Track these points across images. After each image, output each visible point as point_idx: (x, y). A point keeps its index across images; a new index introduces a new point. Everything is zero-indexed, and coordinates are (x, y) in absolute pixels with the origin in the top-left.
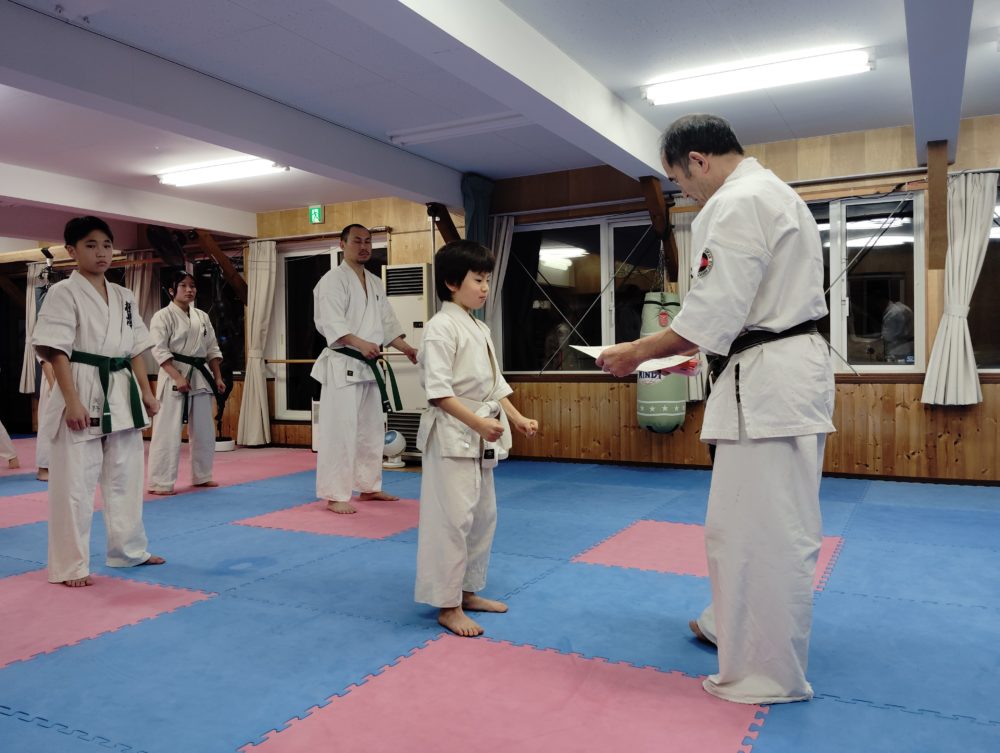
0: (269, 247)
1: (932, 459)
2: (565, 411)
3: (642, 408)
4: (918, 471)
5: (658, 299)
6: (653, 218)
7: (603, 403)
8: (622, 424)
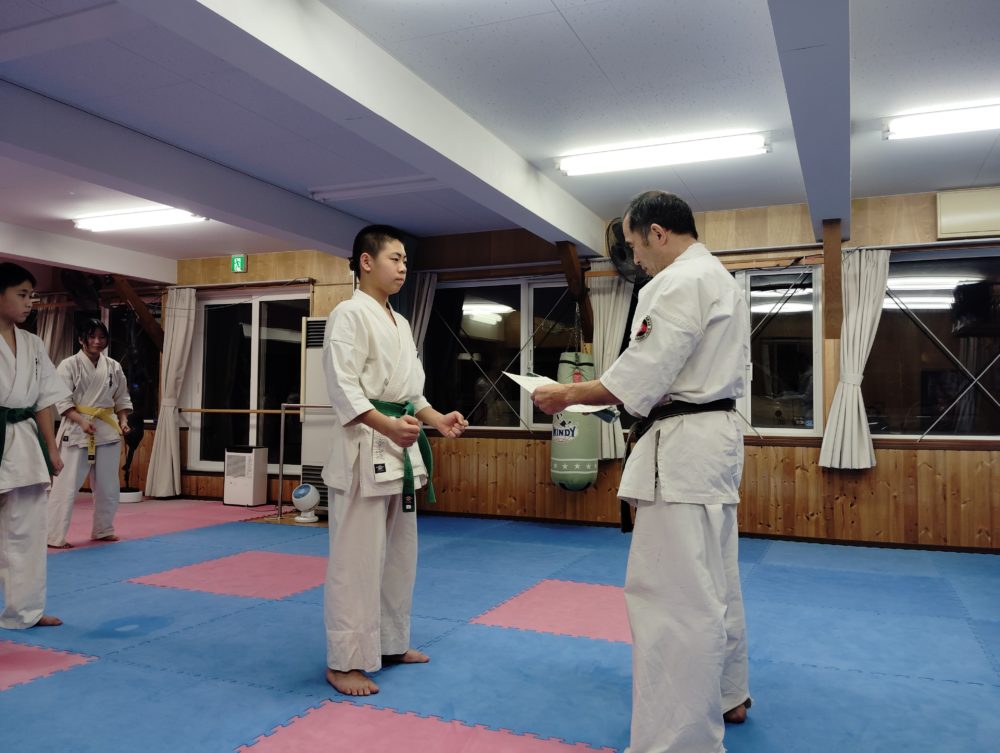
0: (189, 295)
1: (829, 521)
2: (483, 466)
3: (555, 466)
4: (817, 531)
5: (572, 359)
6: (569, 281)
7: (520, 459)
8: (538, 481)
